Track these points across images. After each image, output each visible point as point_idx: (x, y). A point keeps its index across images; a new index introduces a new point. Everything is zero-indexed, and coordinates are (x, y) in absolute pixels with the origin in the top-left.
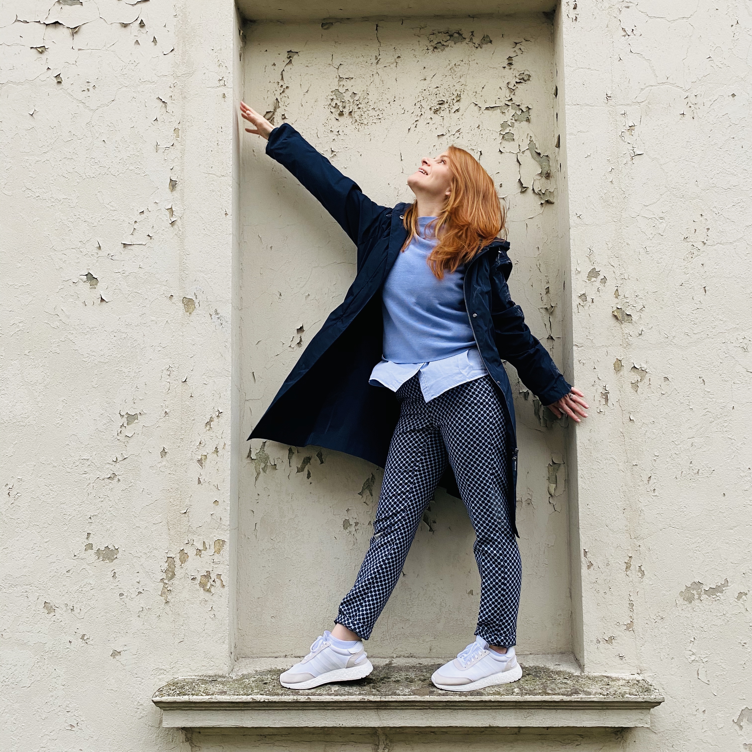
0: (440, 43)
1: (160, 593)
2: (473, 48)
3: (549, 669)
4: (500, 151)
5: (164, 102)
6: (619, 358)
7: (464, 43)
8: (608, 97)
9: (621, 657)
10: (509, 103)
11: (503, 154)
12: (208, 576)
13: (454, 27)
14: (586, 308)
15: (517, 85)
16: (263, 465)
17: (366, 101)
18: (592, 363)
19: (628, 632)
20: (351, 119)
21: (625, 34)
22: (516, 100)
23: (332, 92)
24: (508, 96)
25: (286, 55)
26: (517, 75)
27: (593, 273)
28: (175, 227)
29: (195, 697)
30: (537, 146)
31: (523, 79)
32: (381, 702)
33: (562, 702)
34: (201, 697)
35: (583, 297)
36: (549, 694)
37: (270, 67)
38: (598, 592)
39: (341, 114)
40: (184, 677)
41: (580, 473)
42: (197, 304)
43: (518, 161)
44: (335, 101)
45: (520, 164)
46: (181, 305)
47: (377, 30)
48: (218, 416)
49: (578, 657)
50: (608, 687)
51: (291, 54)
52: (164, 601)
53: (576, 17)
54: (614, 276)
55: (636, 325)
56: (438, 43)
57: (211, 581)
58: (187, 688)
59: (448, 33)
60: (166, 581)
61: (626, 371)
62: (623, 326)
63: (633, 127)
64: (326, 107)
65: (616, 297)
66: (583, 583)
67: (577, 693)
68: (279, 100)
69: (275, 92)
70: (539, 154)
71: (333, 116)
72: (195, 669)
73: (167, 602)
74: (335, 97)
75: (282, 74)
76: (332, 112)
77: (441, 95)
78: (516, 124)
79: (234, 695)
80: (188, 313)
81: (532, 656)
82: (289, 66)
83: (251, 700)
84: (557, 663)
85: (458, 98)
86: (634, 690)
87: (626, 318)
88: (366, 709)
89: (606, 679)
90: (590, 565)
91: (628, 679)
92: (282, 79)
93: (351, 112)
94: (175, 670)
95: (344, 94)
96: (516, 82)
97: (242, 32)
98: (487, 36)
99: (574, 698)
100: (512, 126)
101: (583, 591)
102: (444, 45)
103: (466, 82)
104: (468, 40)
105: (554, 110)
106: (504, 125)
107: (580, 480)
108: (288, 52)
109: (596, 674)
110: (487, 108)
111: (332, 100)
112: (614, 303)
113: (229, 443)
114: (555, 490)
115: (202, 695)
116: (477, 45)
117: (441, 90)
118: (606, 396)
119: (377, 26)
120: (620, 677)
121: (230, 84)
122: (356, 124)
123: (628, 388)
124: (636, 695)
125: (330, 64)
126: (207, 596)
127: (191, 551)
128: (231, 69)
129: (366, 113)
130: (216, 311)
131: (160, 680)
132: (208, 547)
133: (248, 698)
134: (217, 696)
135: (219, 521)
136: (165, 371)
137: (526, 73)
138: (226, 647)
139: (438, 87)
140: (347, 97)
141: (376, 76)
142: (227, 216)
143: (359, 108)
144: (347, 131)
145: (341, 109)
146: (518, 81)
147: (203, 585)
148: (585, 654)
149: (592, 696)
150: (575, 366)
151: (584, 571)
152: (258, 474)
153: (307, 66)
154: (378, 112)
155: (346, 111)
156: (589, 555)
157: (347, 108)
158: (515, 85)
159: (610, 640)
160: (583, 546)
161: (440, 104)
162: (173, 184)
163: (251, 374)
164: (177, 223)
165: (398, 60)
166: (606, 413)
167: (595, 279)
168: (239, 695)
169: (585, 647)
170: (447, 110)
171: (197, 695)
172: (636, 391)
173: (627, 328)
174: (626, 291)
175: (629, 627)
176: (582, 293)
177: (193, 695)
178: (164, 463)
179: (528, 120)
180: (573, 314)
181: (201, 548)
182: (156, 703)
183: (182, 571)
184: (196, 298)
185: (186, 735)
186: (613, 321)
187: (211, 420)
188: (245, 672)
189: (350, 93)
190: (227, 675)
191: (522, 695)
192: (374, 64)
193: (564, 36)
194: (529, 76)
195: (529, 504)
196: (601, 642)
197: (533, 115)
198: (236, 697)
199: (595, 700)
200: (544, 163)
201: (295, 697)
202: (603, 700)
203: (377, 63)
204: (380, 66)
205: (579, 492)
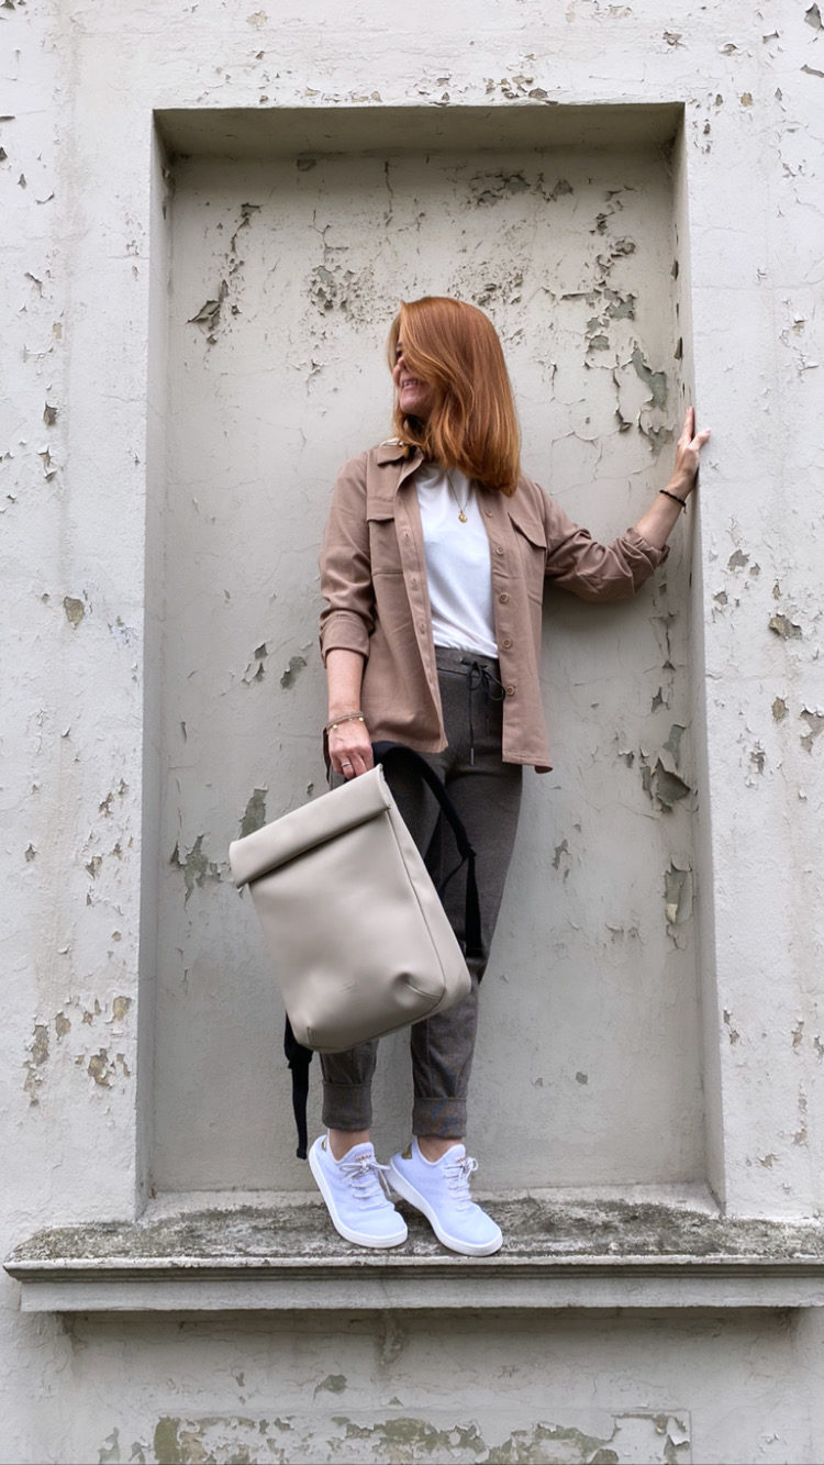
0: (489, 192)
1: (23, 1086)
2: (544, 202)
3: (668, 1209)
4: (586, 364)
5: (37, 281)
6: (781, 697)
7: (528, 193)
8: (761, 275)
9: (787, 1190)
10: (601, 290)
11: (591, 371)
12: (102, 1057)
13: (511, 167)
14: (727, 614)
15: (613, 261)
16: (197, 875)
17: (370, 284)
18: (736, 706)
19: (797, 1147)
20: (345, 315)
21: (786, 172)
22: (612, 284)
23: (314, 270)
24: (598, 276)
25: (239, 211)
26: (613, 244)
27: (738, 559)
28: (54, 482)
29: (75, 1260)
30: (646, 356)
31: (623, 250)
32: (387, 1267)
33: (689, 1265)
34: (86, 1261)
35: (721, 597)
36: (667, 1253)
37: (214, 231)
38: (748, 1081)
39: (329, 306)
40: (61, 1226)
41: (717, 884)
42: (87, 608)
43: (615, 381)
44: (319, 285)
45: (618, 386)
46: (62, 610)
47: (386, 170)
48: (121, 793)
49: (715, 1187)
50: (766, 1239)
51: (248, 210)
52: (30, 1099)
53: (709, 147)
54: (771, 562)
55: (808, 643)
56: (485, 192)
57: (108, 1065)
58: (65, 1244)
59: (501, 176)
60: (33, 1066)
61: (792, 718)
62: (787, 644)
63: (801, 324)
64: (305, 294)
65: (776, 598)
66: (723, 1066)
67: (715, 1251)
68: (228, 283)
69: (222, 271)
70: (648, 370)
71: (316, 309)
72: (79, 1211)
73: (35, 1103)
74: (319, 279)
75: (233, 243)
76: (313, 303)
77: (490, 275)
78: (613, 323)
79: (142, 1256)
80: (72, 624)
81: (639, 1187)
82: (245, 230)
83: (169, 1265)
84: (681, 1199)
85: (518, 281)
86: (809, 1246)
87: (792, 631)
88: (363, 1279)
89: (762, 1227)
90: (734, 1037)
91: (798, 1225)
92: (233, 249)
93: (344, 302)
94: (47, 1213)
95: (334, 274)
96: (613, 256)
97: (168, 172)
98: (565, 181)
99: (711, 1258)
100: (606, 325)
101: (723, 1080)
102: (494, 196)
103: (531, 255)
104: (532, 189)
105: (672, 301)
106: (592, 324)
107: (717, 897)
108: (243, 206)
109: (745, 1218)
110: (565, 297)
111: (314, 282)
112: (771, 607)
113: (138, 836)
114: (677, 913)
115: (87, 1257)
116: (548, 196)
117: (492, 268)
118: (759, 759)
119: (387, 164)
120: (785, 1222)
121: (146, 253)
122: (354, 320)
123: (796, 745)
124: (812, 1254)
125: (310, 226)
126: (100, 1092)
127: (75, 1017)
128: (146, 228)
129: (369, 305)
130: (119, 620)
131: (22, 1231)
132: (103, 1008)
133: (165, 1262)
134: (112, 1258)
135: (121, 965)
136: (33, 720)
137: (628, 240)
138: (131, 1174)
139: (485, 263)
140: (338, 278)
141: (385, 245)
142: (139, 465)
143: (357, 296)
144: (338, 332)
145: (329, 297)
146: (615, 253)
147: (94, 1071)
148: (727, 1184)
149: (739, 1256)
150: (708, 709)
151: (725, 1045)
152: (190, 889)
153: (274, 230)
154: (389, 303)
155: (337, 301)
156: (732, 1020)
157: (339, 296)
158: (609, 261)
159: (767, 1162)
160: (724, 1005)
161: (488, 290)
162: (51, 416)
163: (179, 727)
164: (57, 476)
165: (421, 220)
166: (760, 787)
167: (740, 568)
168: (151, 1256)
169: (727, 1173)
170: (501, 300)
171: (79, 1257)
172: (809, 751)
173: (794, 648)
174: (793, 587)
175: (800, 1138)
176: (721, 590)
177: (72, 1256)
178: (31, 870)
179: (632, 316)
180: (706, 625)
181: (92, 1011)
182: (11, 1271)
183: (61, 1048)
184: (86, 598)
185: (64, 1322)
186: (769, 637)
187: (109, 799)
188: (164, 1216)
189: (343, 273)
190: (133, 1222)
191: (622, 1253)
192: (383, 226)
193: (690, 177)
194: (633, 246)
195: (633, 936)
196: (754, 1165)
197: (639, 310)
198: (144, 1260)
199: (745, 1261)
200: (657, 385)
201: (244, 1260)
202: (758, 1262)
203: (387, 224)
204: (393, 229)
205: (716, 915)
